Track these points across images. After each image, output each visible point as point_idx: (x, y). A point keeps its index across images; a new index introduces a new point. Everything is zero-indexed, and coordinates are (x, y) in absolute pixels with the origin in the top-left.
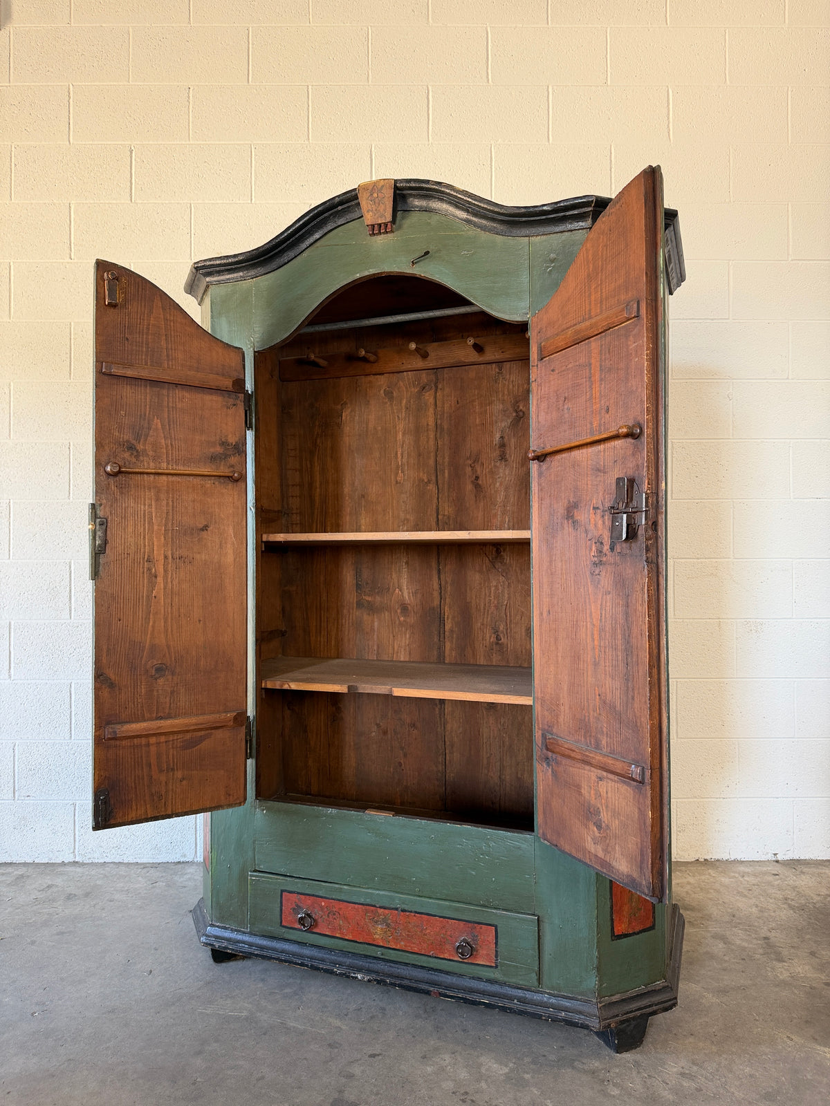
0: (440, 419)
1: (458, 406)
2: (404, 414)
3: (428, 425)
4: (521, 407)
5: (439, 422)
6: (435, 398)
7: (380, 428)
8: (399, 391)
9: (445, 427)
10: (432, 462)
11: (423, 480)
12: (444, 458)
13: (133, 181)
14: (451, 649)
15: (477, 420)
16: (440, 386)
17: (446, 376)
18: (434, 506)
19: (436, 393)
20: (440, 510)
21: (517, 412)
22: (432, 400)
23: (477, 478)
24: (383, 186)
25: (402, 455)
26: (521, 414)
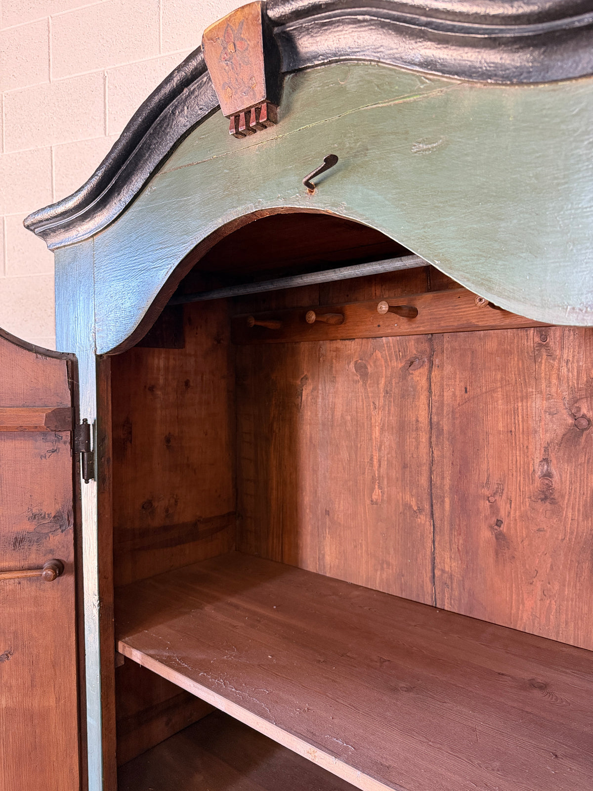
0: (438, 414)
1: (467, 396)
2: (382, 399)
3: (417, 421)
4: (584, 411)
5: (435, 419)
6: (429, 379)
7: (349, 418)
8: (375, 366)
9: (445, 428)
10: (424, 481)
11: (411, 507)
12: (443, 478)
13: (107, 112)
15: (500, 425)
16: (437, 361)
17: (446, 345)
18: (428, 553)
19: (430, 372)
20: (437, 560)
21: (574, 416)
22: (424, 382)
23: (499, 523)
25: (380, 461)
26: (584, 423)
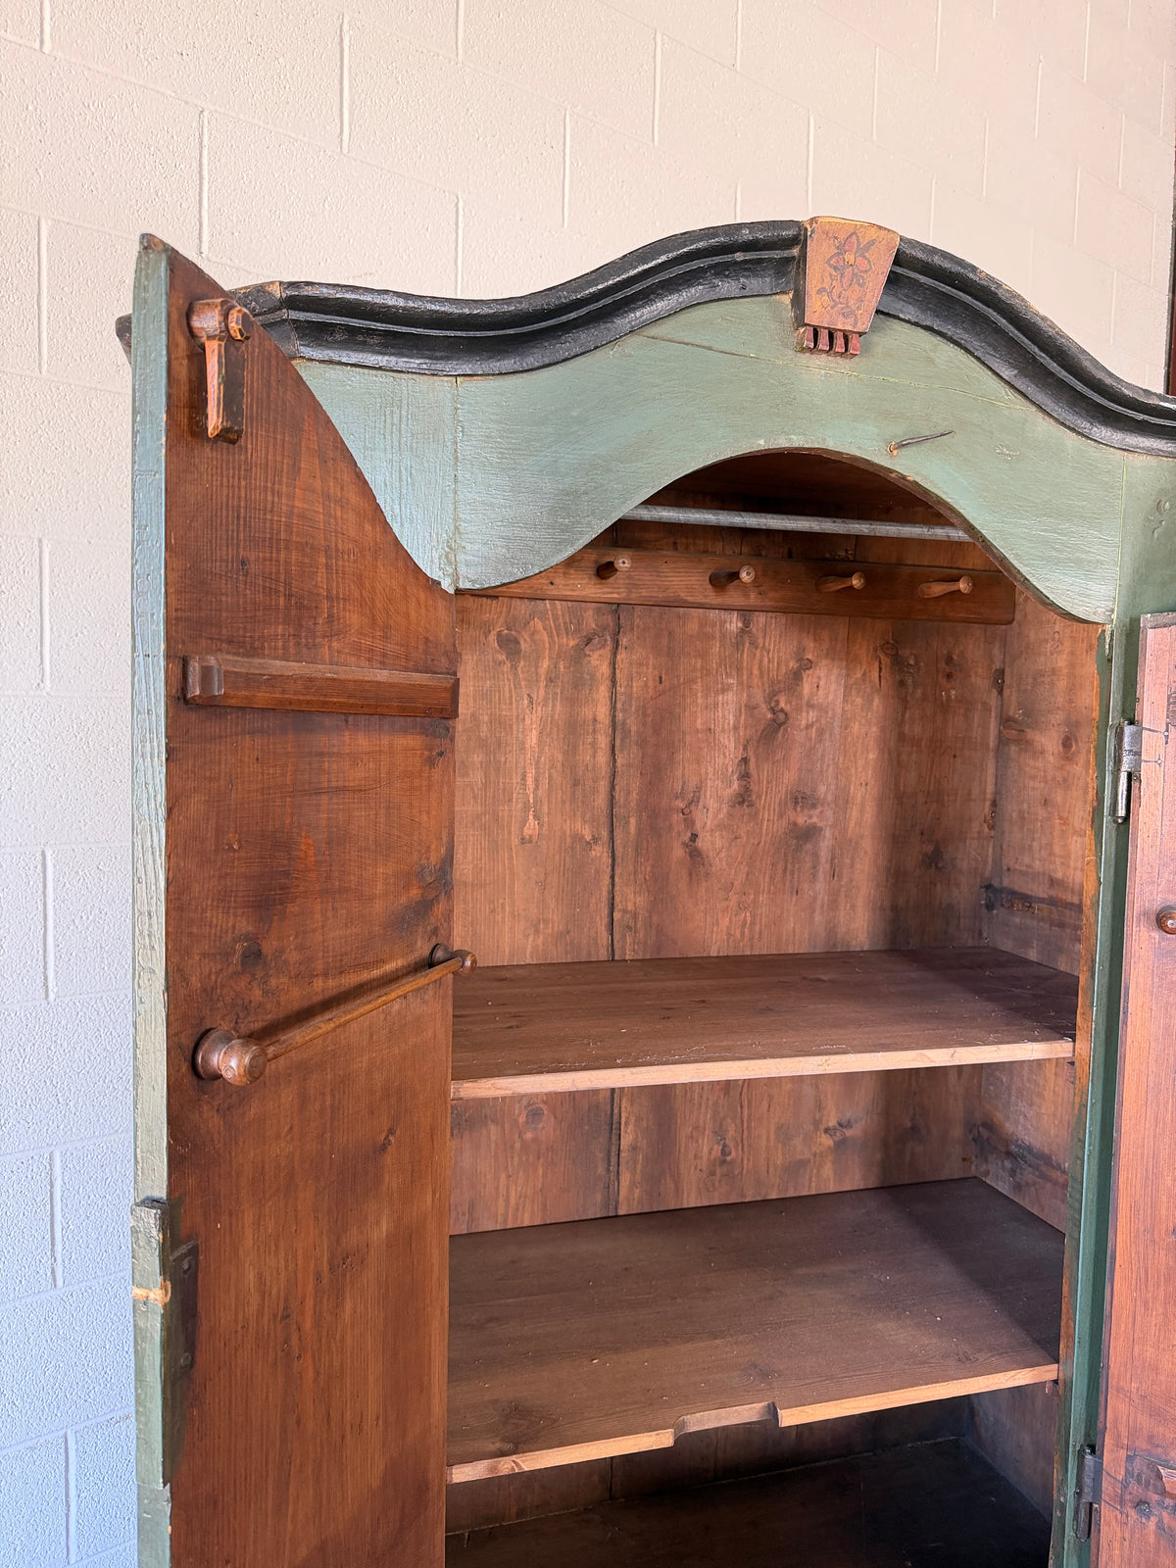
0: (624, 711)
1: (661, 687)
2: (542, 692)
3: (595, 720)
4: (782, 705)
5: (620, 716)
6: (613, 665)
7: (486, 718)
8: (534, 641)
9: (634, 729)
10: (601, 800)
11: (583, 837)
12: (629, 793)
14: (632, 1185)
15: (699, 721)
16: (624, 641)
17: (637, 621)
18: (605, 893)
19: (615, 654)
20: (617, 899)
21: (773, 710)
22: (604, 669)
23: (694, 837)
24: (872, 243)
25: (537, 780)
26: (782, 716)
